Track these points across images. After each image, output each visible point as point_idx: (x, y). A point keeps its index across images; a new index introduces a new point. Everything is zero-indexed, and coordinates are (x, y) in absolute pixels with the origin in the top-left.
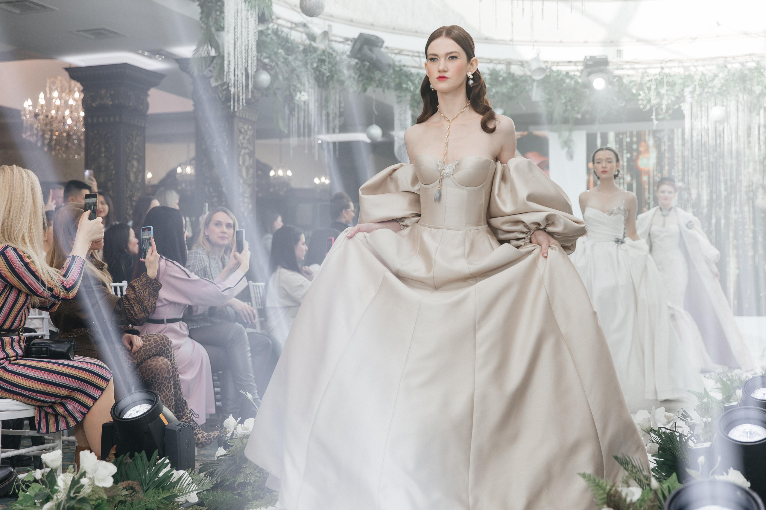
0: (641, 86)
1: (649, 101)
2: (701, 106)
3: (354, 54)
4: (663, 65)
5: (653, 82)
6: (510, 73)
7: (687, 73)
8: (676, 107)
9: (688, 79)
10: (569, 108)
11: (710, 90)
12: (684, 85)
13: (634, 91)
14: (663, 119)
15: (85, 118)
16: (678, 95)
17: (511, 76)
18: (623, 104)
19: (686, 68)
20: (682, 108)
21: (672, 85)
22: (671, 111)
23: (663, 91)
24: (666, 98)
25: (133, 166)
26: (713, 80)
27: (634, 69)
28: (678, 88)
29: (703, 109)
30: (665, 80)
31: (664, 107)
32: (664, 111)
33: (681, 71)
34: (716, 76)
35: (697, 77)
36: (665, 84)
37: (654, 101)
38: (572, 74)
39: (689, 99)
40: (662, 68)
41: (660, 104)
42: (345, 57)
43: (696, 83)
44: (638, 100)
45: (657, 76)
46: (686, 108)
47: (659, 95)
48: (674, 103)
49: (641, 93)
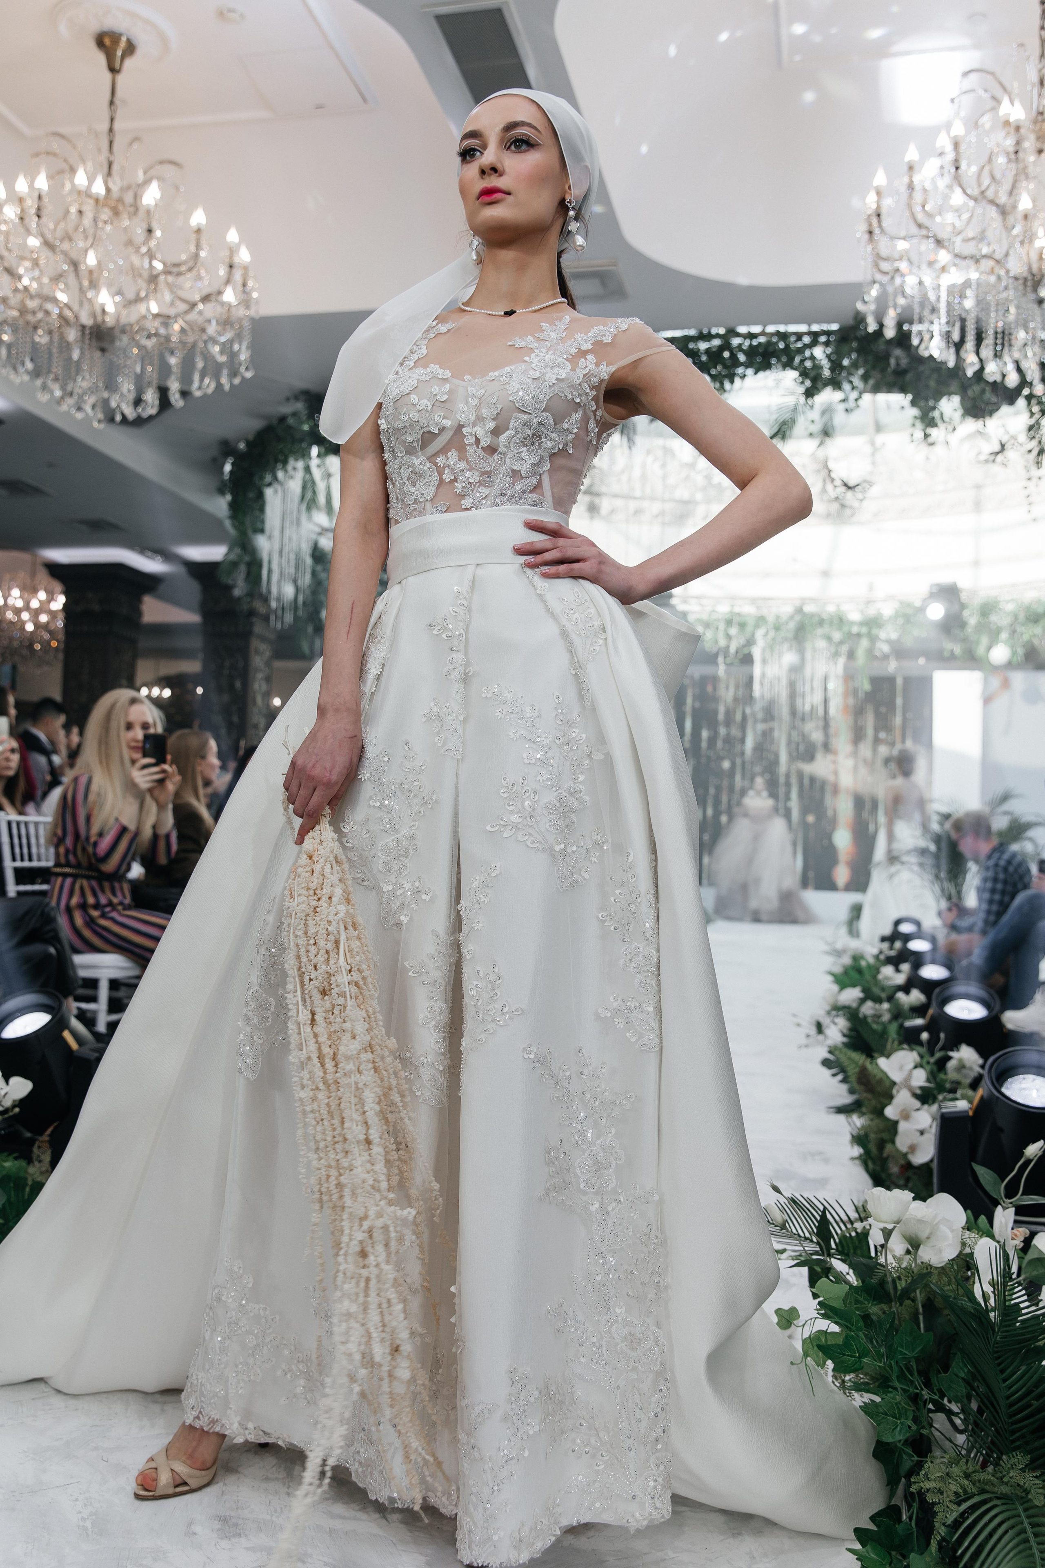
0: (707, 625)
1: (716, 642)
2: (773, 651)
4: (733, 603)
5: (723, 621)
7: (759, 614)
8: (746, 651)
9: (761, 620)
11: (784, 634)
12: (757, 626)
14: (731, 664)
16: (748, 637)
20: (753, 653)
21: (742, 626)
22: (740, 656)
23: (733, 632)
24: (734, 640)
26: (787, 623)
28: (749, 629)
29: (776, 655)
30: (735, 619)
31: (732, 650)
32: (733, 655)
33: (753, 610)
34: (791, 618)
35: (771, 619)
36: (734, 624)
37: (722, 643)
39: (760, 643)
40: (734, 606)
41: (728, 647)
43: (770, 625)
44: (703, 641)
45: (727, 615)
46: (757, 652)
47: (729, 637)
48: (744, 646)
49: (708, 632)
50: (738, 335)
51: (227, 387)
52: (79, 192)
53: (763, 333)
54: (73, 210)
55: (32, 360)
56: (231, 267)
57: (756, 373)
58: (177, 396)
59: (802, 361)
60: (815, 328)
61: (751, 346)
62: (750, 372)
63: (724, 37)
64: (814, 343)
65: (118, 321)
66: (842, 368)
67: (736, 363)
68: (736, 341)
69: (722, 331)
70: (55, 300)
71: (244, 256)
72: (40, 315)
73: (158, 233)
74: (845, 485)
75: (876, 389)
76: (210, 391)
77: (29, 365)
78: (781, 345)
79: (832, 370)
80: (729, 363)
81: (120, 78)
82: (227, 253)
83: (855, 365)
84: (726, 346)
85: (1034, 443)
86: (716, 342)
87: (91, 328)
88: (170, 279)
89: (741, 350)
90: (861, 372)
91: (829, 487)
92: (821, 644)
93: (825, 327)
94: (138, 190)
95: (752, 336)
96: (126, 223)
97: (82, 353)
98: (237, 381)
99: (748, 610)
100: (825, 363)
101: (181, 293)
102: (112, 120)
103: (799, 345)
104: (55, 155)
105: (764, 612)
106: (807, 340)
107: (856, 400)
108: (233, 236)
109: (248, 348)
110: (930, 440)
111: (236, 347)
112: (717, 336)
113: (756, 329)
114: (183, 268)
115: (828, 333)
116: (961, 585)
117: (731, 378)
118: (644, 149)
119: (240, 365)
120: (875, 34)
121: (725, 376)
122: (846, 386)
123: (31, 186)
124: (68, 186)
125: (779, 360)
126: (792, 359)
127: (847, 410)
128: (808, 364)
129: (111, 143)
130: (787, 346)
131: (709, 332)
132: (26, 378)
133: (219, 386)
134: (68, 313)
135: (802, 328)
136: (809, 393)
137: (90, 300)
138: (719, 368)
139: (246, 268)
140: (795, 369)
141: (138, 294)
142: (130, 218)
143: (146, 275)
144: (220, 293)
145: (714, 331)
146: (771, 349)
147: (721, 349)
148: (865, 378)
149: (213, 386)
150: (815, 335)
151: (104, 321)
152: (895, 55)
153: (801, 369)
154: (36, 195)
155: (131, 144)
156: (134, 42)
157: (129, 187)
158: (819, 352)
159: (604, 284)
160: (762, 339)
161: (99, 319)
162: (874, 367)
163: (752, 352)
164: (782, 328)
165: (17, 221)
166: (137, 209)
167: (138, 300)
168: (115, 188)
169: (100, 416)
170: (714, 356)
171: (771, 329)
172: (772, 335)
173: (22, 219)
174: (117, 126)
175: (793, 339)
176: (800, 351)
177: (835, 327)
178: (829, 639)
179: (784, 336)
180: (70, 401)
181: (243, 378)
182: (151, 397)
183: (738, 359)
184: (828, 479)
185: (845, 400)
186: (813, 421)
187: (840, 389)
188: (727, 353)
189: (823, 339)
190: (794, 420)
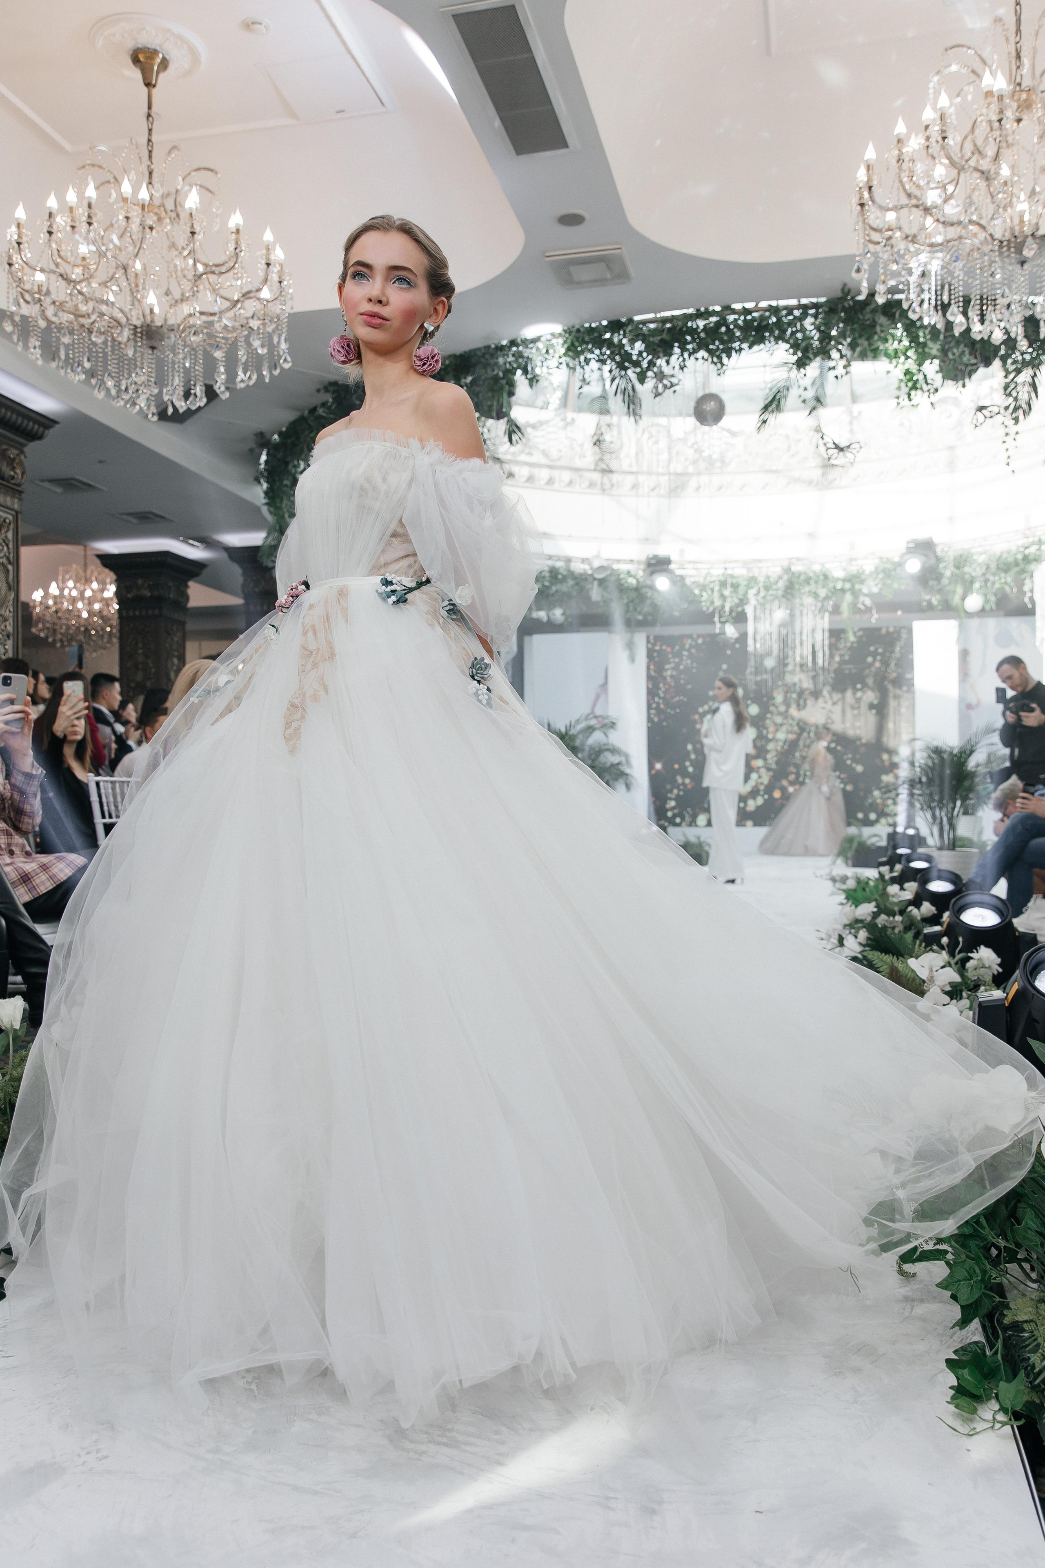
0: (704, 587)
1: (712, 603)
2: (765, 609)
4: (726, 565)
5: (717, 583)
7: (750, 575)
8: (740, 609)
9: (752, 580)
10: (631, 608)
11: (774, 592)
12: (748, 587)
13: (697, 592)
14: (726, 622)
15: (119, 611)
16: (741, 597)
18: (685, 606)
19: (749, 570)
20: (746, 611)
21: (735, 587)
22: (734, 614)
23: (727, 592)
24: (729, 600)
26: (777, 582)
27: (696, 569)
28: (742, 590)
29: (767, 612)
30: (729, 581)
31: (727, 609)
32: (727, 613)
33: (744, 572)
34: (780, 578)
35: (761, 579)
36: (729, 585)
37: (718, 603)
38: (633, 571)
39: (753, 601)
40: (727, 569)
41: (723, 606)
43: (761, 585)
44: (701, 602)
45: (720, 577)
46: (749, 610)
47: (723, 597)
48: (737, 606)
49: (704, 594)
50: (734, 312)
51: (267, 380)
52: (125, 200)
53: (756, 309)
54: (121, 217)
55: (88, 360)
56: (268, 265)
57: (750, 347)
58: (223, 388)
59: (793, 333)
60: (804, 301)
61: (745, 321)
62: (745, 346)
64: (805, 315)
65: (166, 320)
66: (831, 338)
67: (732, 338)
68: (731, 318)
69: (718, 308)
70: (107, 303)
71: (278, 254)
72: (93, 317)
73: (199, 237)
74: (837, 447)
75: (863, 356)
76: (251, 383)
77: (87, 365)
78: (774, 320)
79: (821, 340)
80: (725, 338)
81: (154, 91)
82: (264, 251)
83: (842, 335)
84: (723, 322)
85: (1011, 399)
86: (714, 319)
87: (142, 326)
88: (212, 278)
89: (737, 326)
90: (849, 340)
91: (822, 449)
92: (809, 600)
93: (814, 300)
94: (177, 197)
95: (746, 312)
96: (169, 227)
97: (135, 352)
98: (276, 372)
99: (740, 572)
100: (816, 335)
101: (223, 292)
102: (150, 130)
103: (791, 317)
104: (100, 167)
105: (756, 573)
106: (797, 313)
107: (845, 367)
108: (268, 236)
109: (286, 340)
110: (914, 402)
111: (276, 340)
112: (714, 313)
113: (750, 305)
114: (223, 269)
115: (816, 306)
116: (936, 540)
117: (728, 352)
119: (280, 357)
121: (723, 351)
122: (835, 354)
123: (80, 194)
124: (114, 195)
125: (772, 333)
126: (785, 331)
127: (836, 377)
128: (799, 336)
129: (150, 152)
130: (779, 320)
131: (706, 309)
132: (83, 377)
133: (261, 376)
134: (120, 315)
135: (793, 302)
136: (801, 364)
137: (139, 301)
138: (717, 343)
139: (281, 265)
140: (787, 342)
141: (183, 295)
142: (172, 223)
143: (190, 275)
144: (259, 290)
145: (711, 309)
146: (765, 323)
147: (718, 325)
148: (853, 346)
149: (255, 377)
150: (805, 308)
151: (152, 321)
153: (791, 341)
154: (86, 204)
155: (169, 153)
156: (167, 57)
157: (168, 195)
158: (808, 323)
159: (609, 267)
160: (755, 314)
161: (149, 318)
162: (861, 336)
163: (747, 327)
164: (774, 303)
165: (68, 228)
166: (178, 215)
167: (183, 299)
168: (157, 195)
169: (153, 409)
170: (712, 332)
171: (763, 304)
172: (765, 310)
173: (73, 227)
174: (154, 138)
175: (784, 312)
176: (790, 324)
177: (823, 300)
178: (816, 595)
179: (775, 310)
180: (126, 397)
181: (282, 369)
182: (199, 390)
183: (734, 334)
184: (821, 442)
185: (834, 368)
186: (805, 389)
187: (829, 358)
188: (723, 329)
189: (812, 311)
190: (788, 389)
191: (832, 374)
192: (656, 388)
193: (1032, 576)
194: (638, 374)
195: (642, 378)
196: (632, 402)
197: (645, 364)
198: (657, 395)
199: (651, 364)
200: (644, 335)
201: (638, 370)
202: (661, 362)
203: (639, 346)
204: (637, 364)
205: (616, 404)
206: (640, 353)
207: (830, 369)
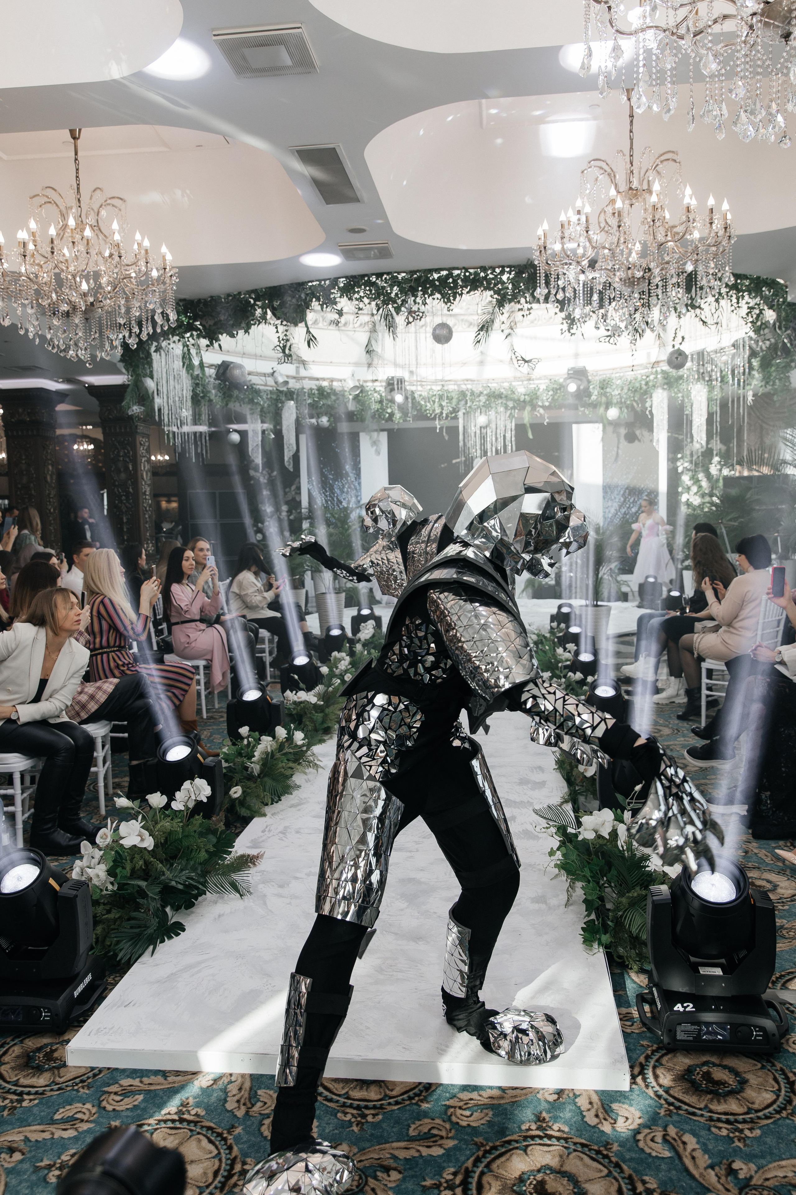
0: (428, 399)
1: (434, 410)
2: (471, 415)
3: (218, 377)
4: (444, 384)
5: (437, 396)
6: (332, 389)
7: (460, 390)
8: (453, 414)
9: (462, 394)
11: (478, 403)
12: (459, 399)
13: (423, 403)
16: (454, 406)
17: (334, 392)
18: (415, 413)
19: (459, 385)
20: (458, 416)
21: (450, 399)
22: (449, 418)
23: (444, 404)
24: (445, 408)
25: (48, 470)
27: (422, 386)
28: (455, 402)
29: (473, 417)
30: (445, 394)
31: (444, 415)
32: (444, 418)
33: (456, 387)
34: (481, 393)
35: (468, 393)
36: (445, 398)
37: (438, 410)
38: (378, 389)
39: (462, 409)
40: (443, 386)
41: (442, 413)
42: (212, 380)
43: (468, 398)
44: (426, 409)
45: (440, 392)
46: (460, 416)
47: (441, 406)
48: (451, 412)
49: (428, 404)
53: (472, 267)
57: (468, 292)
59: (496, 284)
61: (465, 275)
62: (465, 291)
63: (450, 118)
64: (502, 272)
66: (519, 289)
67: (456, 286)
68: (455, 273)
69: (447, 266)
74: (524, 360)
78: (483, 275)
79: (514, 289)
80: (452, 286)
83: (527, 287)
84: (450, 275)
86: (444, 273)
89: (459, 278)
91: (515, 360)
92: (501, 410)
99: (453, 388)
100: (510, 286)
103: (494, 274)
105: (464, 389)
106: (498, 271)
107: (528, 309)
110: (572, 331)
112: (444, 269)
113: (468, 264)
115: (510, 265)
117: (454, 295)
118: (405, 183)
120: (538, 113)
121: (451, 294)
122: (523, 300)
125: (482, 284)
127: (524, 315)
128: (499, 286)
129: (78, 184)
130: (487, 275)
136: (500, 304)
138: (447, 289)
140: (491, 290)
145: (442, 266)
146: (477, 277)
147: (447, 277)
148: (534, 295)
150: (503, 267)
152: (548, 122)
153: (495, 290)
158: (505, 278)
159: (380, 251)
160: (471, 271)
163: (466, 280)
170: (443, 281)
171: (476, 264)
172: (477, 268)
175: (490, 270)
176: (494, 278)
177: (515, 264)
178: (506, 406)
179: (484, 268)
183: (458, 283)
184: (514, 357)
185: (522, 309)
186: (503, 323)
187: (519, 302)
188: (451, 280)
189: (508, 269)
190: (493, 322)
191: (521, 313)
192: (407, 318)
193: (651, 397)
194: (395, 308)
195: (398, 310)
196: (391, 326)
197: (399, 302)
198: (409, 323)
199: (404, 302)
200: (399, 282)
201: (395, 305)
202: (411, 300)
203: (396, 289)
204: (395, 302)
205: (382, 327)
206: (397, 294)
207: (519, 310)
